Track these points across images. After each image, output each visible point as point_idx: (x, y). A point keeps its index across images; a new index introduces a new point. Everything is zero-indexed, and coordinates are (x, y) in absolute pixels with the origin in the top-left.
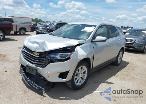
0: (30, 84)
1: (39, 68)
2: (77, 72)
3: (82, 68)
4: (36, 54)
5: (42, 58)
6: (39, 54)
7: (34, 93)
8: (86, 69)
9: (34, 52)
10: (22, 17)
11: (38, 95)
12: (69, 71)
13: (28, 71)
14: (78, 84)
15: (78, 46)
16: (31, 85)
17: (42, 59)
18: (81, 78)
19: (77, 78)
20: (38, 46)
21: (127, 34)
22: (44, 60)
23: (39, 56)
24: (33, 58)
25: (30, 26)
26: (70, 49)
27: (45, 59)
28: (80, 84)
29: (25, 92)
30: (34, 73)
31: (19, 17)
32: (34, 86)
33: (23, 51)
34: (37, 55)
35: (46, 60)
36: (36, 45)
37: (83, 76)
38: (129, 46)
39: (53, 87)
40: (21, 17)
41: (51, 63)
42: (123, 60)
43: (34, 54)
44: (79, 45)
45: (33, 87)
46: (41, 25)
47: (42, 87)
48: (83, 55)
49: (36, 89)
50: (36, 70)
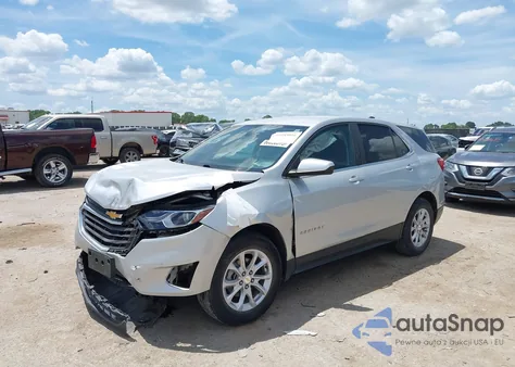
0: (95, 305)
1: (118, 255)
2: (231, 267)
3: (249, 257)
4: (114, 215)
5: (127, 226)
6: (120, 216)
7: (104, 330)
8: (265, 260)
9: (110, 210)
10: (143, 112)
11: (113, 334)
12: (196, 264)
13: (92, 266)
14: (239, 306)
15: (231, 189)
16: (98, 308)
17: (127, 229)
18: (250, 288)
19: (233, 287)
20: (118, 192)
21: (476, 147)
22: (129, 233)
23: (120, 223)
24: (107, 230)
25: (154, 138)
26: (206, 197)
27: (131, 229)
28: (248, 307)
29: (80, 326)
30: (106, 272)
31: (136, 112)
32: (106, 311)
33: (84, 210)
34: (117, 219)
35: (134, 232)
36: (113, 191)
37: (256, 281)
38: (479, 189)
39: (165, 315)
40: (140, 112)
41: (143, 240)
42: (435, 234)
43: (108, 217)
44: (236, 185)
45: (102, 312)
46: (186, 132)
47: (124, 311)
48: (245, 216)
49: (109, 317)
50: (112, 261)
